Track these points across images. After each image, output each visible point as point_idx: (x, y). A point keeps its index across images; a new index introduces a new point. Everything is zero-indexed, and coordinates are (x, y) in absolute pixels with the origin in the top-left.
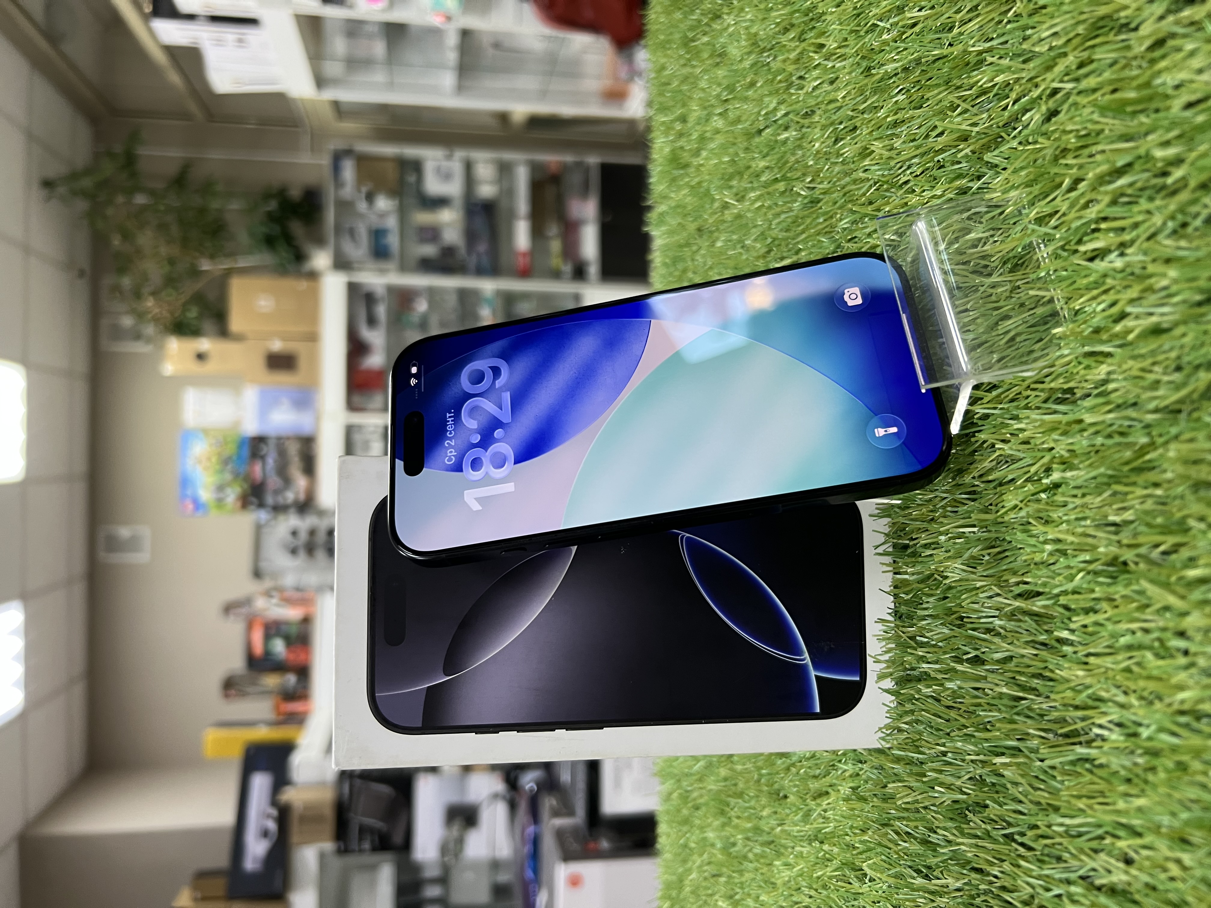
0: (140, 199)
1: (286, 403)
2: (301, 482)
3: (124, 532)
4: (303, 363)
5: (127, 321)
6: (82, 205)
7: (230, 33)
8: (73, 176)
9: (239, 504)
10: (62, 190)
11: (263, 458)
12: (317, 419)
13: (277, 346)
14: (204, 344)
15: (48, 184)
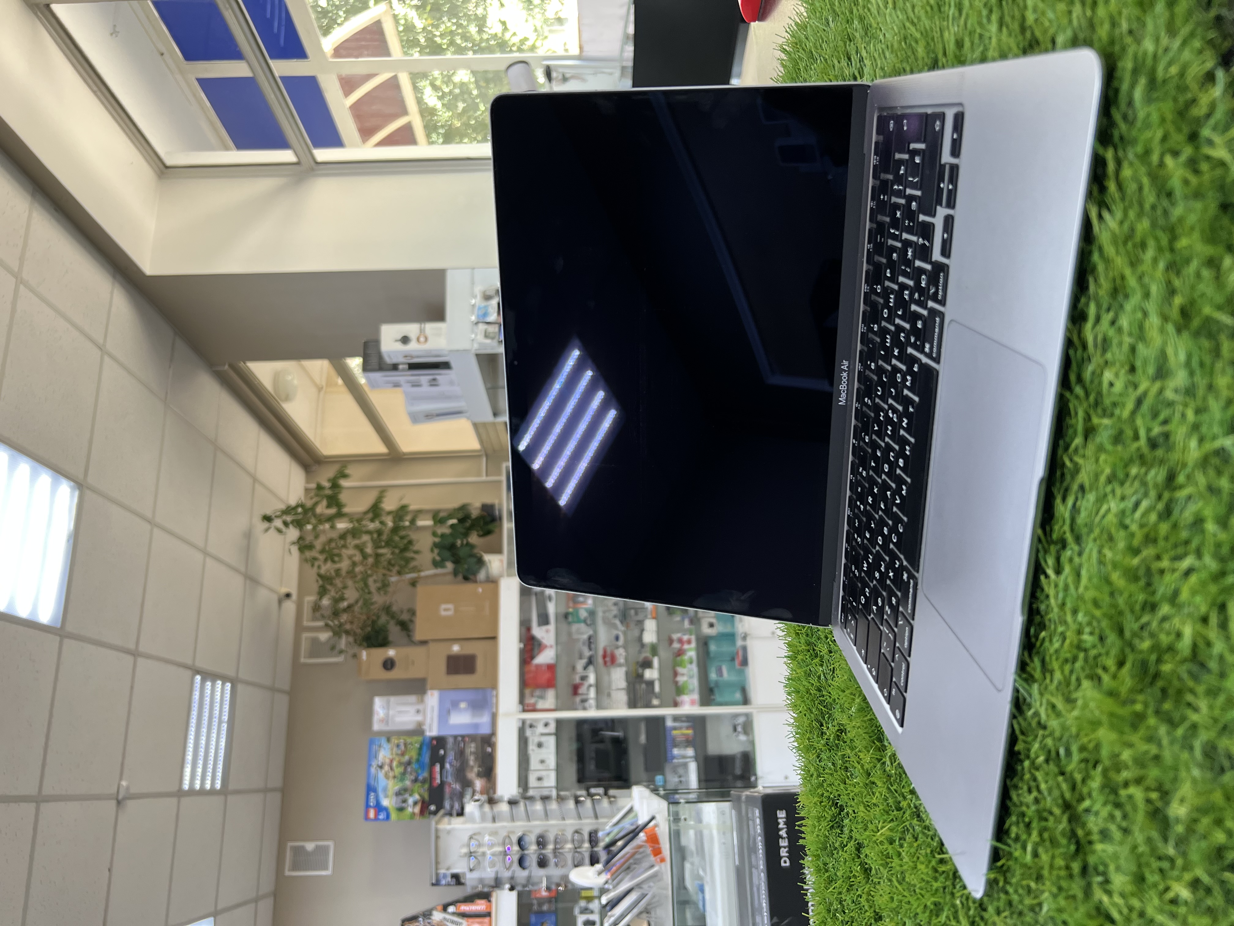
0: (342, 525)
1: (463, 705)
2: (479, 784)
3: (310, 846)
4: (480, 664)
5: (324, 636)
6: (293, 533)
7: (424, 377)
8: (289, 510)
9: (417, 810)
10: (278, 523)
11: (442, 761)
12: (494, 718)
13: (456, 648)
14: (391, 653)
15: (267, 519)
